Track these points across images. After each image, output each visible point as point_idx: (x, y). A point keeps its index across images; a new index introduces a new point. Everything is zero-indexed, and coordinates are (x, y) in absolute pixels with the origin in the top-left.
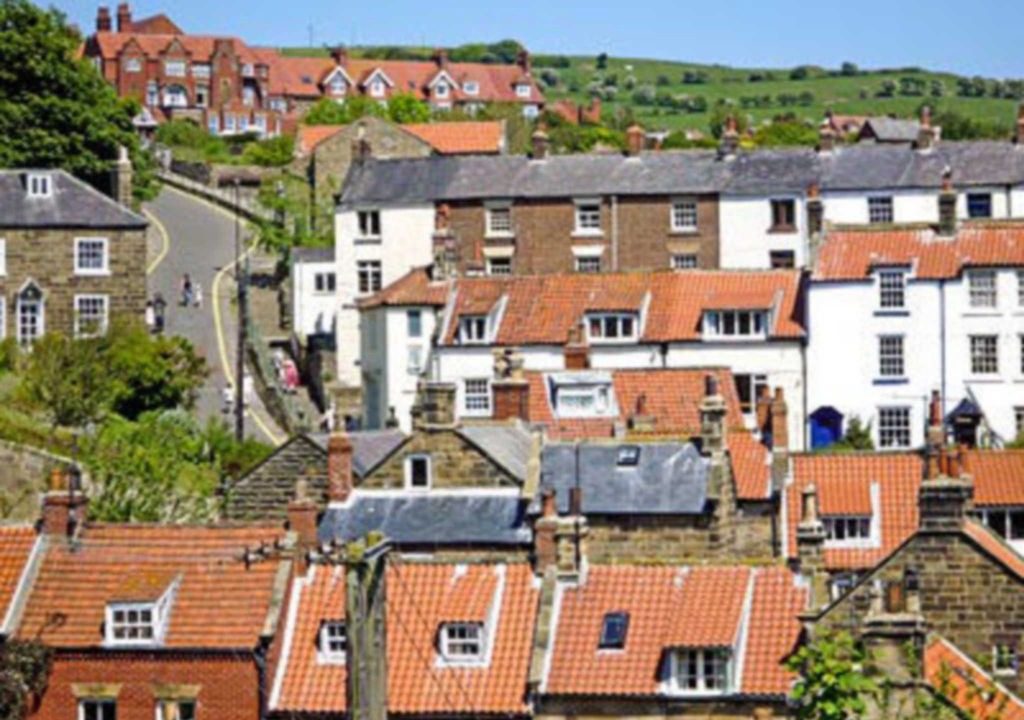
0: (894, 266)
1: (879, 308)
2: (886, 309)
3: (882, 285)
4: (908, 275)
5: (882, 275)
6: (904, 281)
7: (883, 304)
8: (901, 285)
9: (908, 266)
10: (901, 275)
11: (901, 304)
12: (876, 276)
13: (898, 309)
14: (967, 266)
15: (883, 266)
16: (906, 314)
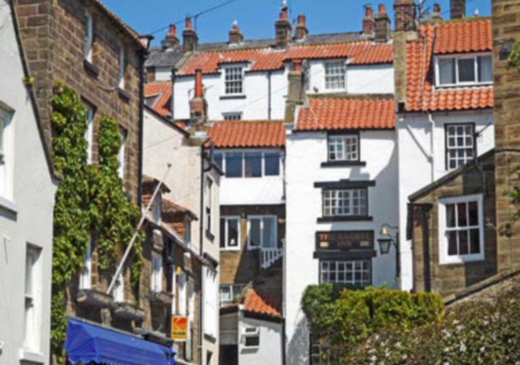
0: (236, 63)
1: (224, 94)
2: (230, 94)
3: (227, 78)
4: (244, 69)
5: (227, 71)
6: (243, 73)
7: (227, 91)
8: (240, 77)
9: (246, 62)
10: (240, 69)
11: (241, 90)
12: (223, 71)
13: (238, 94)
14: (287, 61)
15: (227, 63)
16: (244, 97)
